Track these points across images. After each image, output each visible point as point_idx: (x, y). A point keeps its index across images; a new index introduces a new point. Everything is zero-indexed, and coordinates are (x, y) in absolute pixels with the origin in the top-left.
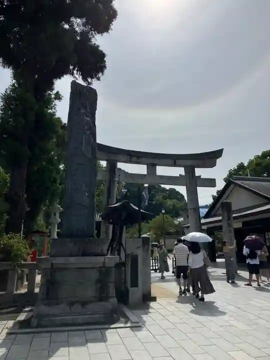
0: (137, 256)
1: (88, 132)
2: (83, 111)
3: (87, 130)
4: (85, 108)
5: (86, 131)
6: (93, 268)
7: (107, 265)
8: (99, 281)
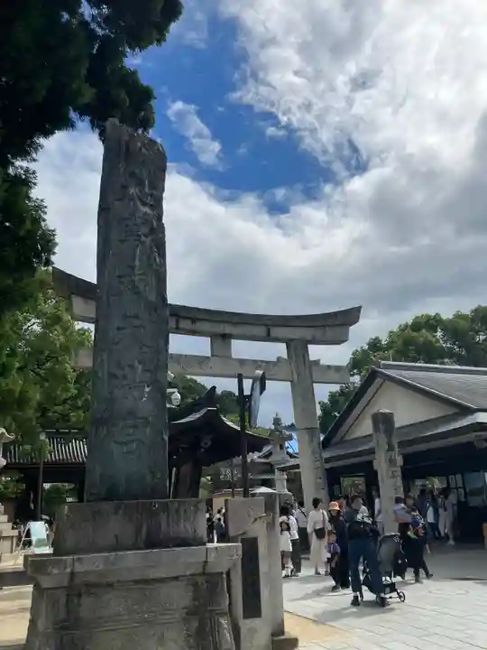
0: (255, 540)
1: (148, 241)
2: (133, 190)
3: (146, 236)
4: (140, 184)
5: (143, 238)
6: (176, 578)
7: (211, 569)
8: (191, 613)
